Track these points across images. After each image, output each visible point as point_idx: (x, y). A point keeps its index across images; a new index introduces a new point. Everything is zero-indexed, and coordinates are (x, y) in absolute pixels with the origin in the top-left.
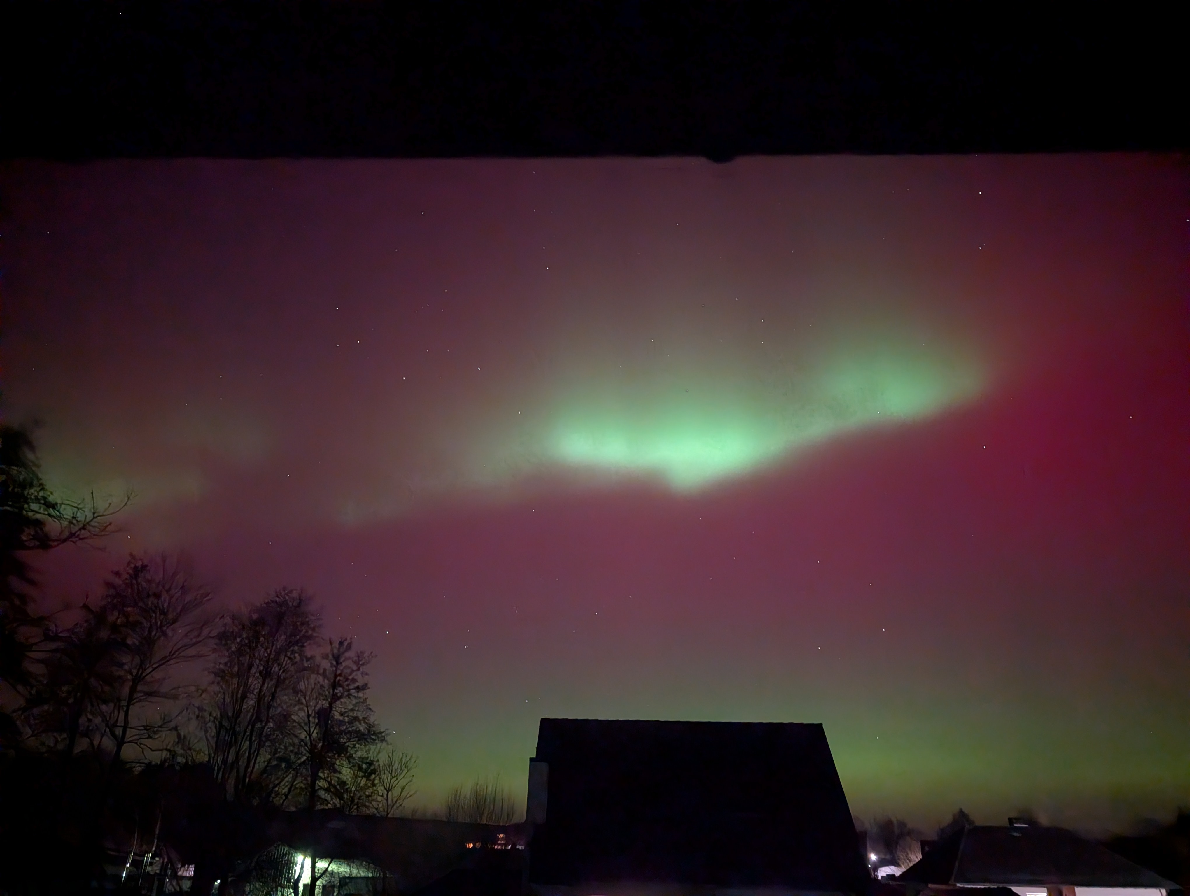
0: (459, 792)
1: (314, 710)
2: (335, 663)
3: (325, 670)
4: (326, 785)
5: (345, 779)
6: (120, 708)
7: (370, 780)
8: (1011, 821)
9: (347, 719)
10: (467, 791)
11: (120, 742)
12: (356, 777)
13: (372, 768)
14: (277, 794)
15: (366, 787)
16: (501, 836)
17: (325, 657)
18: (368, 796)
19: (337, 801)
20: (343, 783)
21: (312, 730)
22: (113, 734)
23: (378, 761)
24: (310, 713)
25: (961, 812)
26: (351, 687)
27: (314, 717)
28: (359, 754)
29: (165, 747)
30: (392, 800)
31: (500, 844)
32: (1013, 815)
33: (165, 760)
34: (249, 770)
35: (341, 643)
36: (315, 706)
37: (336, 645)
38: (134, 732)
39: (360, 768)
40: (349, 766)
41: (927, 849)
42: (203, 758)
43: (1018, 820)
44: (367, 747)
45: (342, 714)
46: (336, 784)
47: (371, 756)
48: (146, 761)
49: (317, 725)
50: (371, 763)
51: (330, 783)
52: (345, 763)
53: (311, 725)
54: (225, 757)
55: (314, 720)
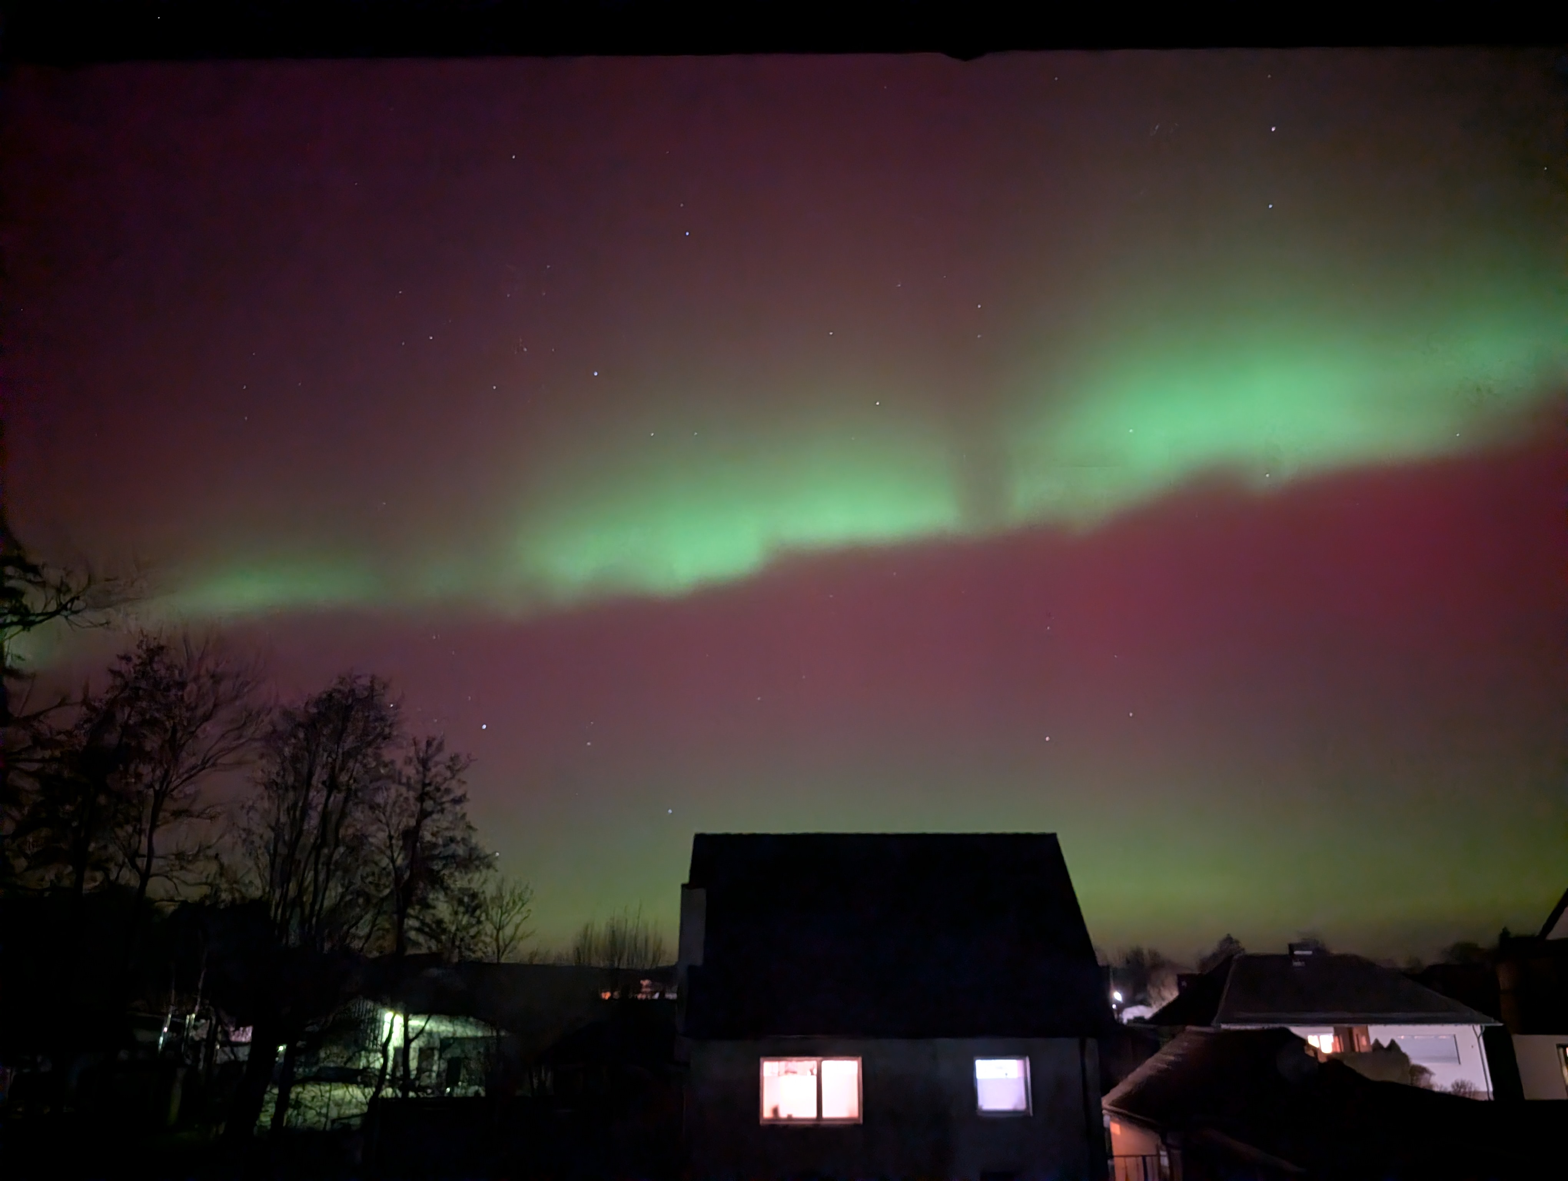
0: (589, 929)
1: (397, 829)
2: (421, 769)
3: (409, 778)
4: (416, 924)
5: (441, 916)
6: (140, 832)
7: (474, 917)
8: (1292, 947)
9: (440, 841)
10: (601, 927)
11: (145, 876)
12: (456, 913)
13: (476, 902)
14: (354, 937)
15: (470, 925)
16: (645, 983)
17: (408, 761)
18: (473, 937)
19: (433, 945)
20: (440, 922)
21: (395, 855)
22: (134, 866)
23: (483, 892)
24: (392, 833)
25: (1229, 940)
26: (444, 800)
27: (398, 840)
28: (459, 884)
29: (204, 880)
30: (504, 940)
31: (645, 993)
32: (1296, 940)
33: (206, 897)
34: (317, 907)
35: (429, 744)
36: (399, 824)
37: (423, 745)
38: (161, 862)
39: (460, 902)
40: (446, 899)
41: (1184, 984)
42: (255, 892)
43: (1301, 946)
44: (470, 876)
45: (433, 834)
46: (430, 922)
47: (475, 886)
48: (181, 899)
49: (402, 848)
50: (474, 896)
51: (423, 922)
52: (441, 896)
53: (394, 848)
54: (285, 890)
55: (398, 843)
